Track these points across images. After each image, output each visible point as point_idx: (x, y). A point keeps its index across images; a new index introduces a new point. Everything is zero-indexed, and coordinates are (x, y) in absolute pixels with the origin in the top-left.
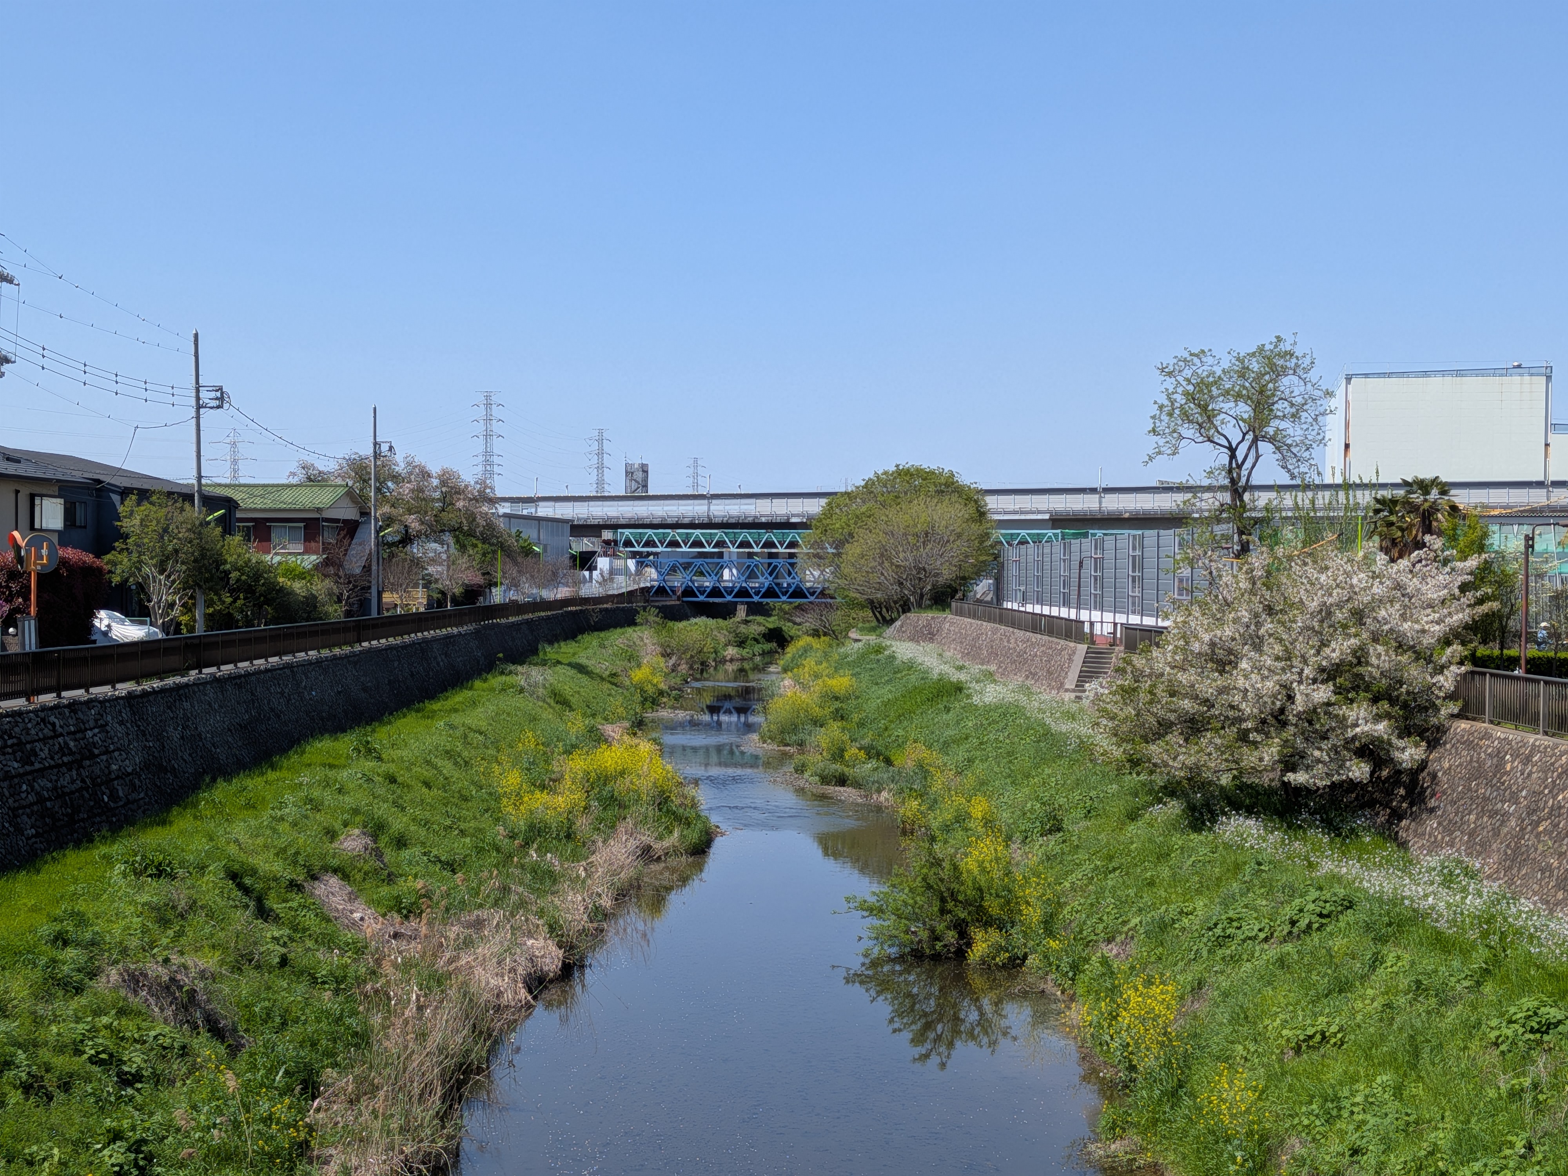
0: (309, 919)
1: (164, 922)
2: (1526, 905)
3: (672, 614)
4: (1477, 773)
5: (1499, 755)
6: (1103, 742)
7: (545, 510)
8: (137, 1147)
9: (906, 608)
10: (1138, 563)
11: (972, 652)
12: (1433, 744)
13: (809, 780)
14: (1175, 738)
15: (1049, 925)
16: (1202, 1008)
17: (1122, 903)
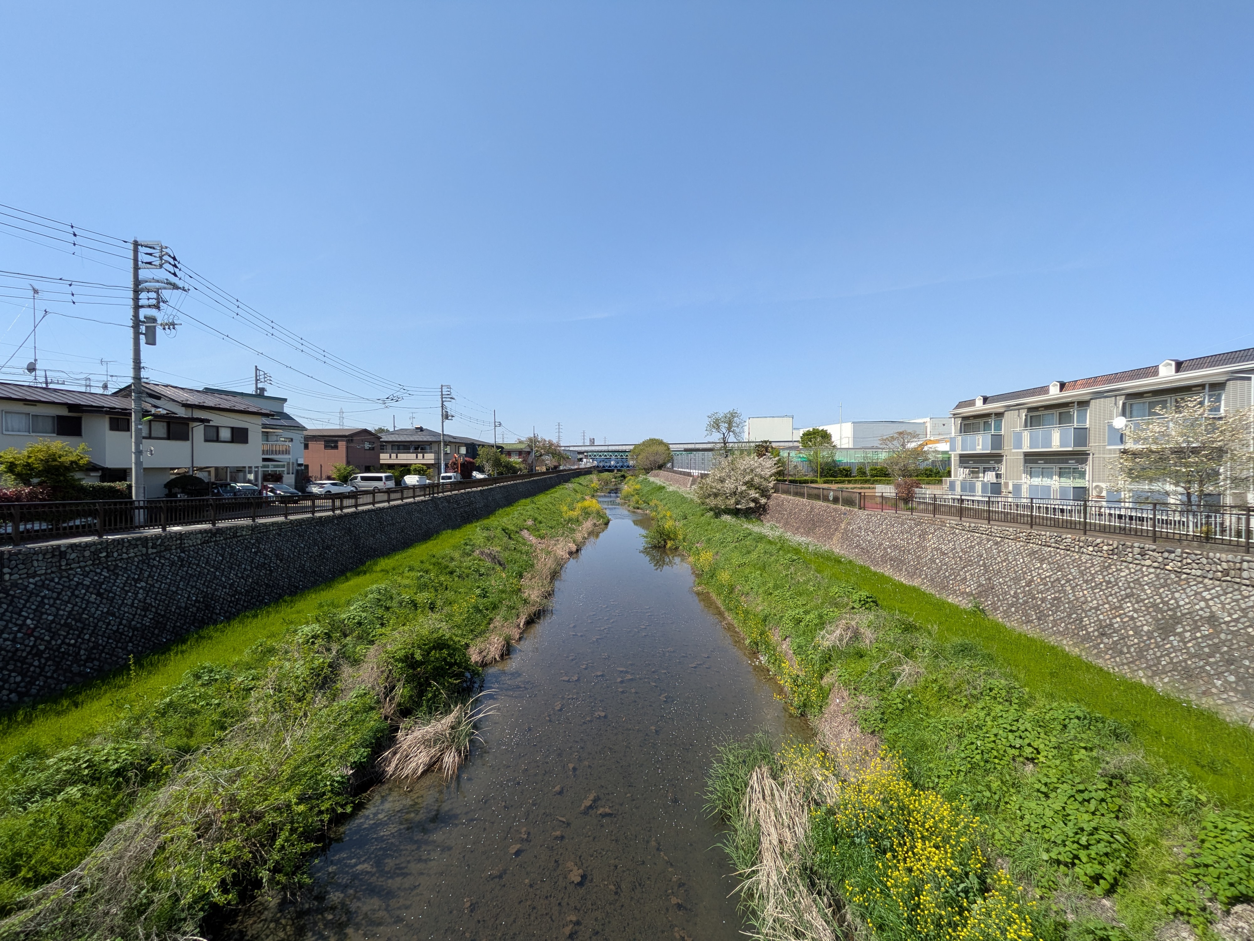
0: (520, 539)
1: (489, 540)
2: (789, 534)
3: (600, 472)
4: (778, 505)
5: (783, 501)
6: (696, 499)
7: (571, 449)
8: (483, 590)
9: (652, 470)
10: (703, 459)
11: (667, 479)
12: (768, 499)
13: (631, 508)
14: (712, 498)
15: (684, 540)
16: (718, 558)
17: (700, 535)
